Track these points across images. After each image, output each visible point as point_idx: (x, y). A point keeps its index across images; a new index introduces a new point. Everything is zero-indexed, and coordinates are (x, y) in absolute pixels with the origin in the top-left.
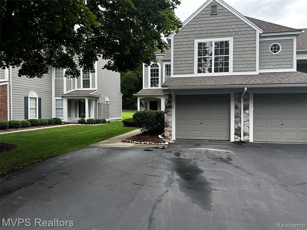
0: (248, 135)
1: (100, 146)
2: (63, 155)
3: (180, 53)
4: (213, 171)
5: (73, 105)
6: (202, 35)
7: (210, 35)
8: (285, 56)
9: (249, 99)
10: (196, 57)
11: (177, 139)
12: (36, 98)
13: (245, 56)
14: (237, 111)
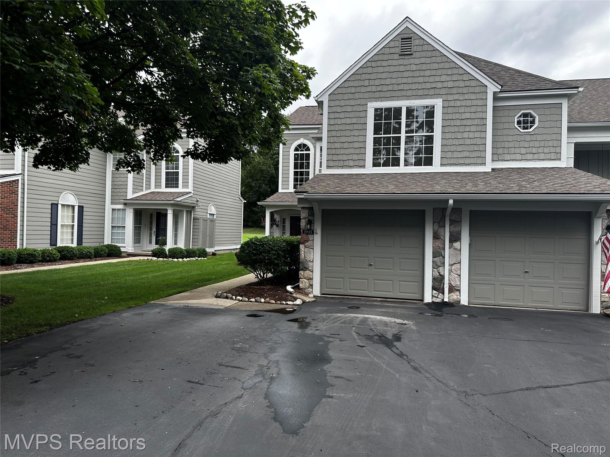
0: (458, 290)
1: (168, 304)
2: (89, 321)
3: (341, 127)
4: (350, 360)
5: (145, 220)
6: (382, 94)
7: (398, 94)
8: (544, 137)
9: (461, 221)
10: (370, 136)
11: (323, 294)
12: (73, 207)
13: (466, 135)
14: (437, 244)
